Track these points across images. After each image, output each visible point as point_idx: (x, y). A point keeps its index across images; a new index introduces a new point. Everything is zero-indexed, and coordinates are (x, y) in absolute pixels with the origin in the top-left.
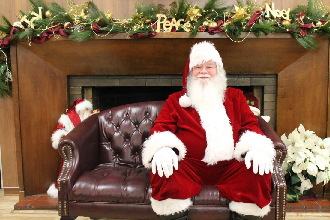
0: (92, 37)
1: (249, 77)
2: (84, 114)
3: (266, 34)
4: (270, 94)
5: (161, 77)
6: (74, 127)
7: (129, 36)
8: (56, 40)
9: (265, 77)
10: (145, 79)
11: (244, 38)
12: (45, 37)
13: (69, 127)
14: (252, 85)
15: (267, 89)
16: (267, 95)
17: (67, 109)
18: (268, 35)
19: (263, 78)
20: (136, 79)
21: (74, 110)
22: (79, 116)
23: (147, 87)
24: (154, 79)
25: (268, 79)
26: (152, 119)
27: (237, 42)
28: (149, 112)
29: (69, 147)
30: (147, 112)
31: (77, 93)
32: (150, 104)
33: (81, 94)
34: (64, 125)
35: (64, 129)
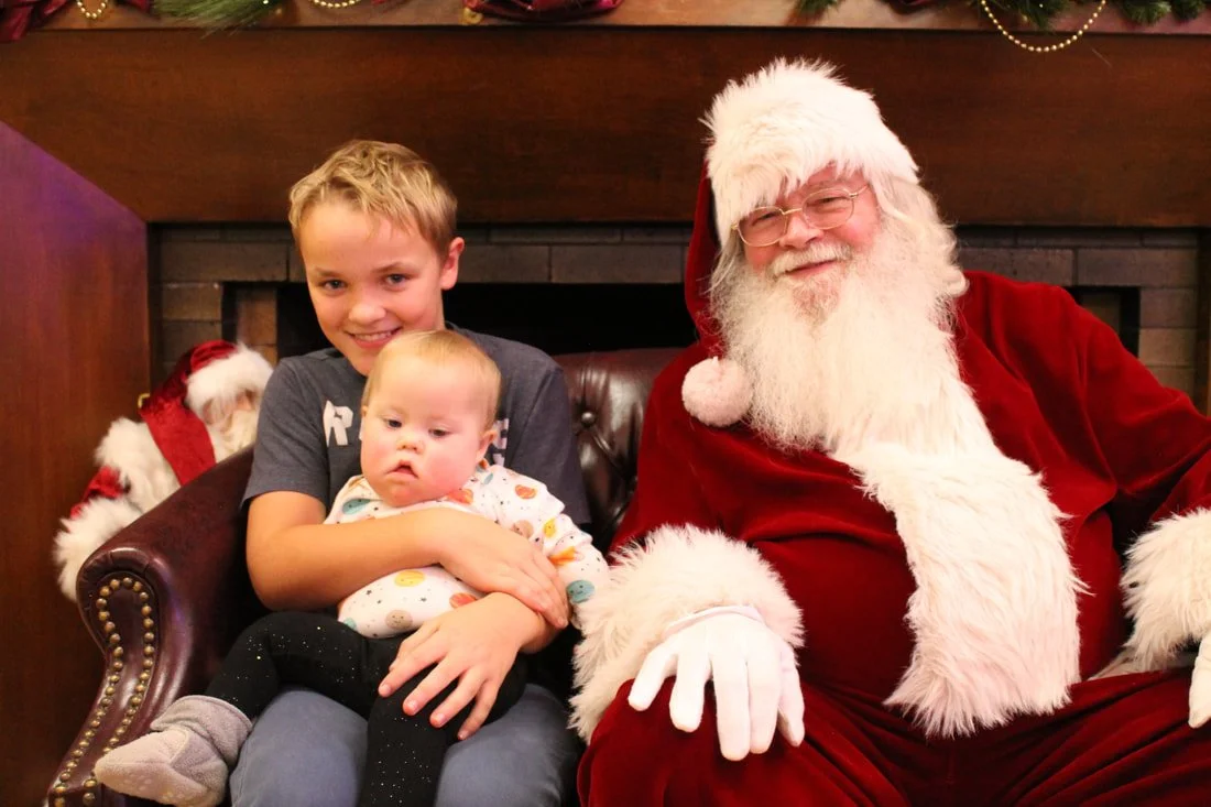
0: (279, 11)
1: (1064, 242)
2: (230, 418)
3: (1182, 12)
4: (1169, 331)
5: (628, 238)
6: (178, 487)
7: (476, 10)
8: (85, 26)
9: (1144, 246)
10: (546, 248)
11: (1069, 35)
12: (31, 8)
14: (1084, 281)
15: (1154, 305)
16: (1154, 333)
17: (144, 392)
18: (1194, 17)
19: (1136, 252)
20: (503, 245)
21: (179, 400)
22: (209, 428)
23: (557, 285)
24: (594, 244)
25: (1159, 256)
26: (611, 444)
27: (1039, 49)
28: (596, 404)
29: (137, 585)
30: (583, 408)
31: (197, 316)
32: (598, 366)
33: (217, 321)
34: (127, 478)
35: (124, 497)
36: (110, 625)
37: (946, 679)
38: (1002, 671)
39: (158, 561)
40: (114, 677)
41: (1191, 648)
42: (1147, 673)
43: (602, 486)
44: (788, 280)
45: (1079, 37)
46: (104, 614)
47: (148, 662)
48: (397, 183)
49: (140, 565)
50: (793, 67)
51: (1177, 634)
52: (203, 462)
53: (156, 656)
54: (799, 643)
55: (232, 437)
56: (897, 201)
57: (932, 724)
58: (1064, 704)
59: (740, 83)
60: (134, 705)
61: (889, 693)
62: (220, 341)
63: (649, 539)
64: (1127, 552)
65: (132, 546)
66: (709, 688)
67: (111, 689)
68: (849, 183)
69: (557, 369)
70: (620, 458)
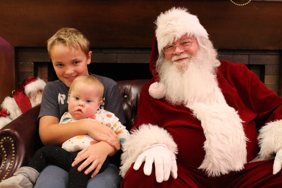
1: (246, 53)
2: (36, 96)
4: (272, 76)
5: (136, 52)
6: (22, 114)
9: (266, 55)
10: (116, 54)
11: (247, 1)
13: (15, 114)
14: (250, 63)
15: (268, 69)
16: (268, 76)
17: (14, 90)
19: (264, 56)
20: (105, 53)
21: (22, 91)
22: (30, 99)
23: (119, 63)
24: (128, 53)
25: (269, 57)
26: (131, 103)
27: (240, 5)
28: (128, 93)
29: (11, 139)
30: (124, 94)
31: (27, 71)
32: (128, 84)
33: (33, 72)
34: (9, 112)
35: (8, 116)
36: (3, 149)
37: (213, 163)
38: (227, 160)
39: (16, 133)
40: (4, 162)
41: (274, 155)
42: (263, 161)
43: (129, 114)
44: (175, 63)
45: (250, 2)
46: (2, 146)
47: (13, 158)
48: (75, 38)
49: (11, 134)
50: (177, 9)
51: (270, 151)
52: (28, 108)
53: (15, 157)
54: (177, 153)
55: (36, 101)
56: (203, 43)
57: (210, 174)
58: (243, 169)
59: (164, 13)
60: (9, 169)
61: (199, 166)
62: (33, 77)
63: (139, 128)
64: (259, 131)
65: (9, 129)
66: (154, 164)
67: (3, 165)
68: (191, 39)
69: (117, 85)
70: (134, 107)
